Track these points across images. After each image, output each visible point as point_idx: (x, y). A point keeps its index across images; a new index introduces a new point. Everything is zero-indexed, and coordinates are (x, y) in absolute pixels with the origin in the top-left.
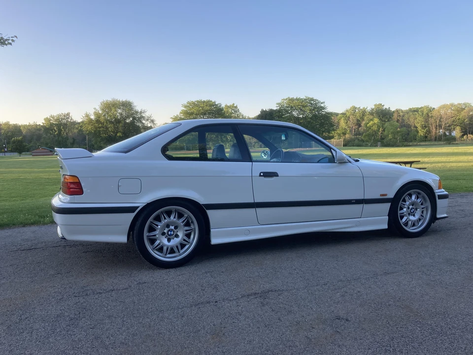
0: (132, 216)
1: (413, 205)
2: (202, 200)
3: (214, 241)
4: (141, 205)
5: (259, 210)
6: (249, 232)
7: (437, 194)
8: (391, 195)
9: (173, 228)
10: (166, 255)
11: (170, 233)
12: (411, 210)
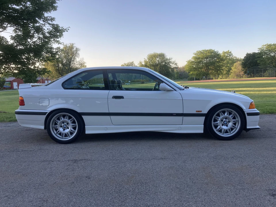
0: (45, 116)
1: (226, 119)
2: (79, 110)
3: (87, 132)
4: (48, 112)
5: (112, 117)
6: (107, 129)
7: (246, 113)
8: (205, 111)
9: (66, 124)
10: (62, 137)
11: (64, 126)
12: (224, 122)
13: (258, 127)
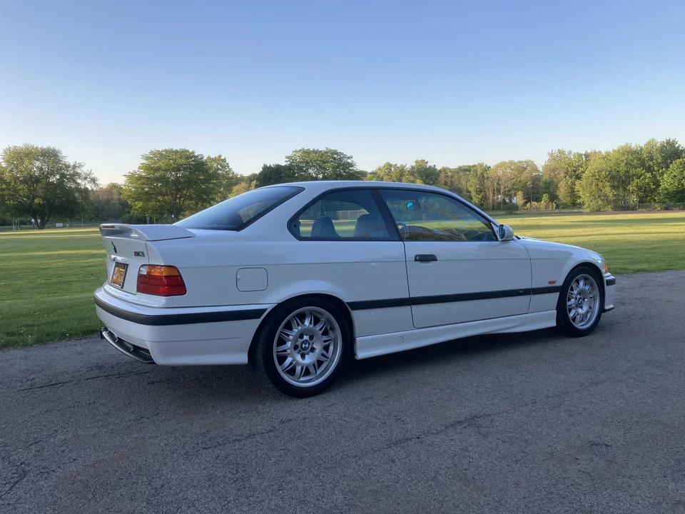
0: (255, 323)
1: (580, 294)
2: (346, 297)
4: (269, 307)
5: (416, 308)
6: (403, 340)
7: (605, 279)
8: (560, 283)
9: (307, 338)
10: (299, 378)
11: (304, 346)
12: (578, 300)
13: (612, 306)
